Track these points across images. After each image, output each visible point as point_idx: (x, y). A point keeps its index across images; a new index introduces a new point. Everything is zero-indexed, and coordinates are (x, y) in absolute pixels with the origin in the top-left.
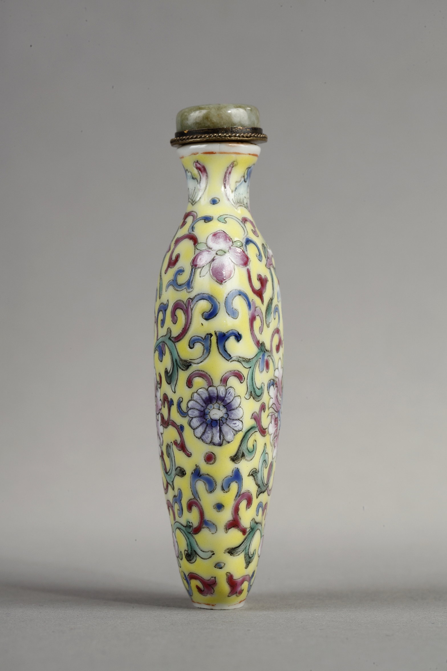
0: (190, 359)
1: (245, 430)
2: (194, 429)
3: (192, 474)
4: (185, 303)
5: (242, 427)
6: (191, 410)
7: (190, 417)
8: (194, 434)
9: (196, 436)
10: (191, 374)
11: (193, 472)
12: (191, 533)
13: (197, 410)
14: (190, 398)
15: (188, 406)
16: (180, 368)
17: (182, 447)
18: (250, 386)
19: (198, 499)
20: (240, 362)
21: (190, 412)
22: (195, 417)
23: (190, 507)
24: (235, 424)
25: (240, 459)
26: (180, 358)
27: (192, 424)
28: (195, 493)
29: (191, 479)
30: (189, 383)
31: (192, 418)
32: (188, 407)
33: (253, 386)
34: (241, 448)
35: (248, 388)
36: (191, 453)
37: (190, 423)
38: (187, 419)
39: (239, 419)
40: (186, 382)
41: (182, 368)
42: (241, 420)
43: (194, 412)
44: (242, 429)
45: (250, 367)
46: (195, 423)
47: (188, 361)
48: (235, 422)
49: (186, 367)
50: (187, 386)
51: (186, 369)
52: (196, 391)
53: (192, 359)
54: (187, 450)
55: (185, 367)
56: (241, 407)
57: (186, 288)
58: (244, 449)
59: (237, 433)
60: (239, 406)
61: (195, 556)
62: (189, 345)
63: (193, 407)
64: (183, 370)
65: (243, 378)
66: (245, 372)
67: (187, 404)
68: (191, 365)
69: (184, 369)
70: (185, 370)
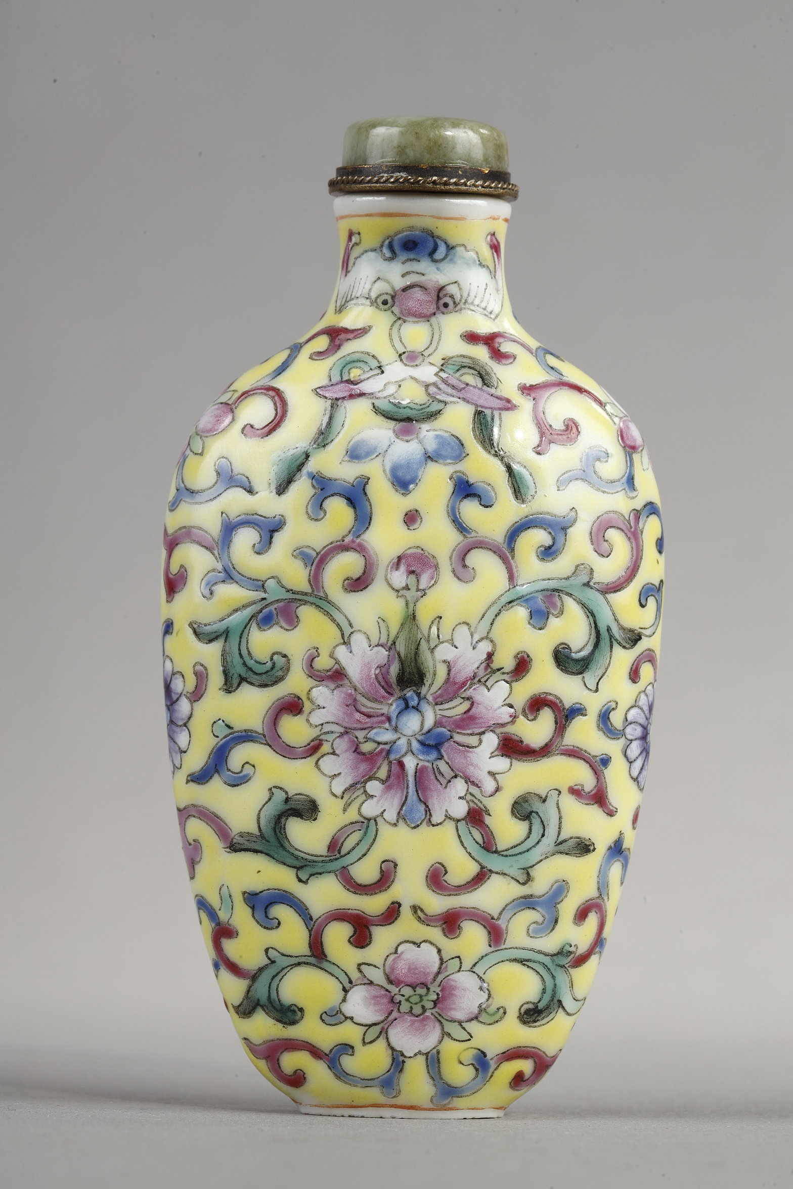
0: (640, 628)
2: (631, 763)
3: (609, 849)
4: (628, 519)
6: (632, 726)
7: (628, 740)
8: (630, 771)
9: (632, 775)
10: (640, 655)
11: (613, 845)
12: (567, 966)
13: (640, 725)
14: (632, 703)
15: (626, 718)
16: (619, 644)
17: (599, 798)
19: (605, 898)
21: (629, 730)
22: (636, 739)
23: (581, 915)
26: (619, 624)
27: (629, 752)
28: (603, 887)
29: (603, 860)
30: (634, 675)
31: (631, 740)
32: (627, 720)
36: (617, 809)
37: (626, 750)
38: (621, 742)
40: (629, 671)
41: (625, 644)
43: (636, 730)
46: (634, 750)
47: (636, 632)
49: (632, 641)
50: (630, 678)
51: (632, 646)
52: (643, 690)
53: (643, 627)
54: (610, 804)
55: (630, 642)
57: (625, 489)
61: (556, 1011)
62: (640, 601)
63: (636, 720)
64: (624, 647)
67: (626, 714)
68: (640, 638)
69: (628, 646)
70: (630, 648)
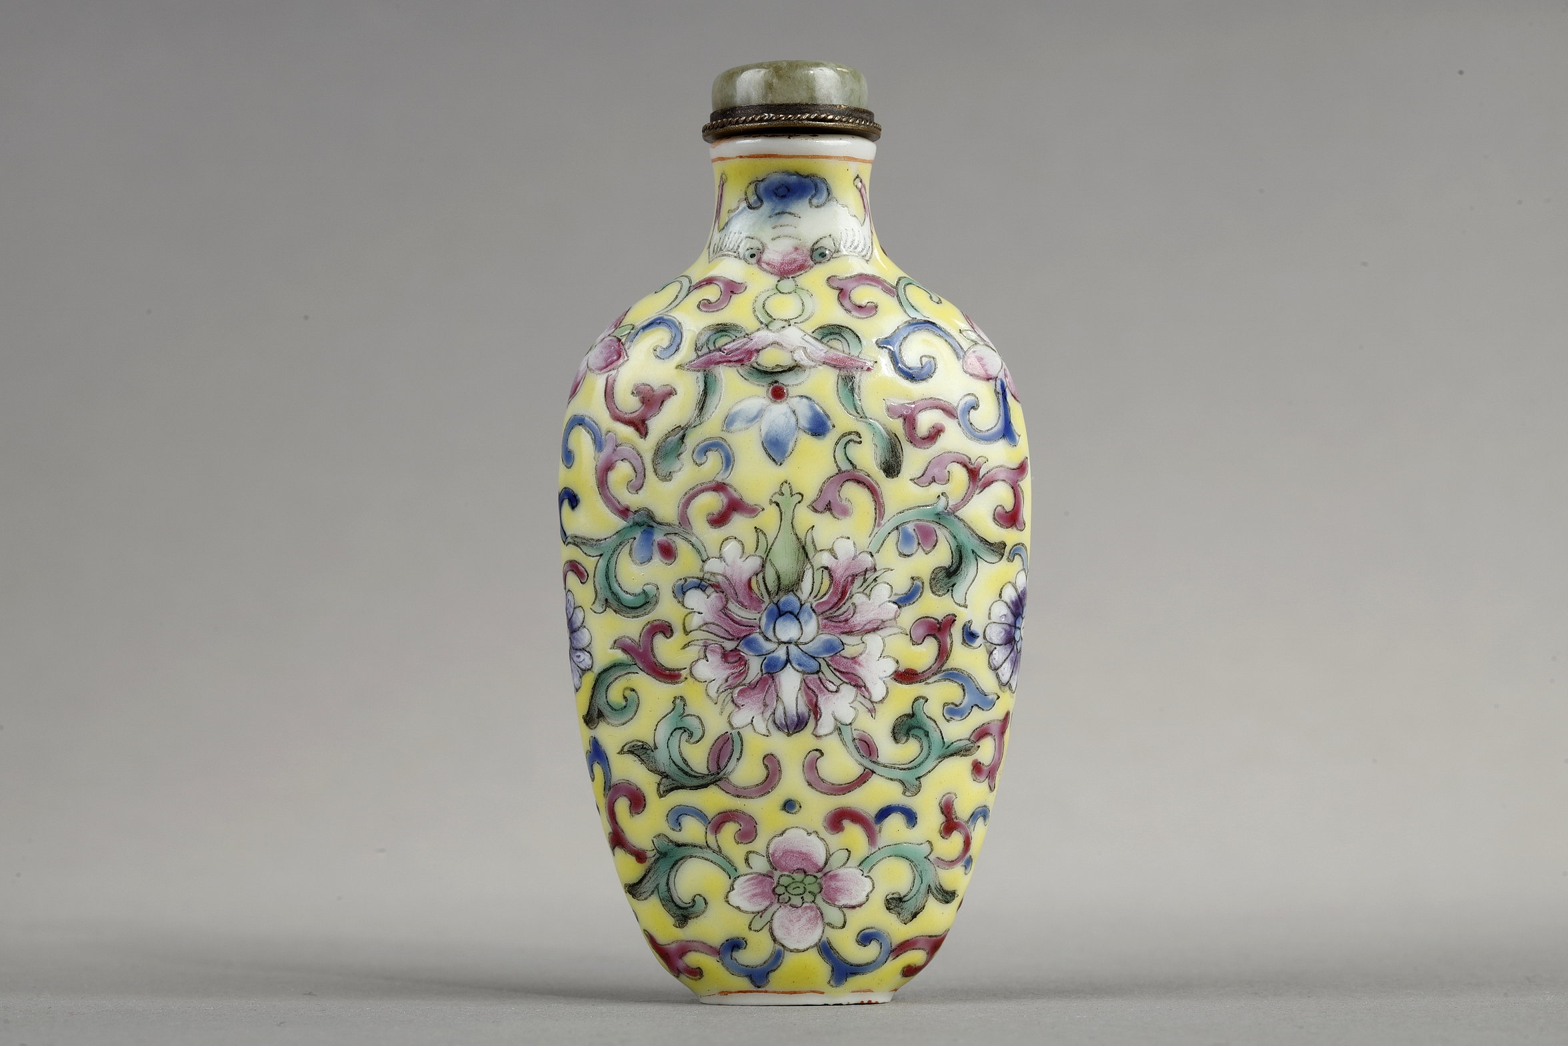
1: (597, 669)
5: (590, 663)
18: (601, 588)
20: (577, 546)
24: (579, 656)
25: (596, 720)
33: (610, 589)
34: (594, 701)
35: (598, 592)
39: (583, 649)
42: (587, 649)
44: (592, 667)
45: (601, 555)
48: (579, 653)
56: (585, 627)
58: (601, 702)
59: (583, 674)
60: (583, 626)
65: (586, 574)
66: (589, 563)
